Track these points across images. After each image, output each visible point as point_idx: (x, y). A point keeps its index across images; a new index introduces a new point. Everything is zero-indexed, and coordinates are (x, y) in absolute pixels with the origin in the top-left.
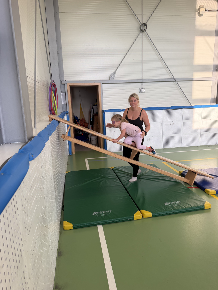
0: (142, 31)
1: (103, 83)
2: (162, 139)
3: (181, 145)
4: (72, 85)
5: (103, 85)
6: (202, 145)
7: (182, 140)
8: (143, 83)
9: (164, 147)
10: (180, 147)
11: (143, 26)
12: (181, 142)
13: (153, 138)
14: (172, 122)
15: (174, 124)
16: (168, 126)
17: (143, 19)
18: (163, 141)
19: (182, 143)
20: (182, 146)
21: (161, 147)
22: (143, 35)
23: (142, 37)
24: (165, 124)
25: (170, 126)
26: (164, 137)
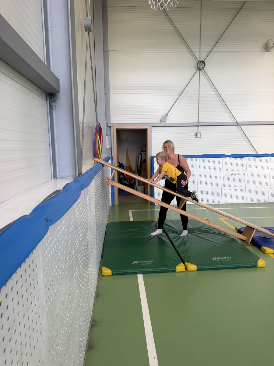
0: (199, 69)
1: (153, 127)
2: (221, 192)
3: (244, 200)
4: (118, 127)
5: (153, 128)
6: (270, 202)
7: (246, 194)
8: (199, 127)
9: (224, 202)
10: (243, 203)
11: (201, 64)
12: (244, 197)
13: (209, 191)
14: (234, 173)
15: (236, 175)
16: (229, 177)
17: (201, 56)
18: (222, 194)
19: (246, 198)
20: (246, 201)
21: (220, 202)
22: (201, 73)
23: (199, 75)
24: (224, 174)
25: (230, 177)
26: (224, 190)
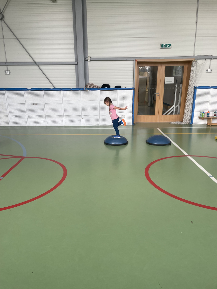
2: (27, 117)
3: (45, 124)
6: (66, 125)
7: (46, 119)
8: (8, 66)
9: (30, 125)
10: (45, 126)
12: (45, 121)
13: (18, 116)
14: (35, 103)
15: (37, 105)
18: (28, 119)
19: (47, 122)
20: (47, 125)
21: (27, 125)
24: (27, 104)
25: (32, 106)
26: (29, 116)
